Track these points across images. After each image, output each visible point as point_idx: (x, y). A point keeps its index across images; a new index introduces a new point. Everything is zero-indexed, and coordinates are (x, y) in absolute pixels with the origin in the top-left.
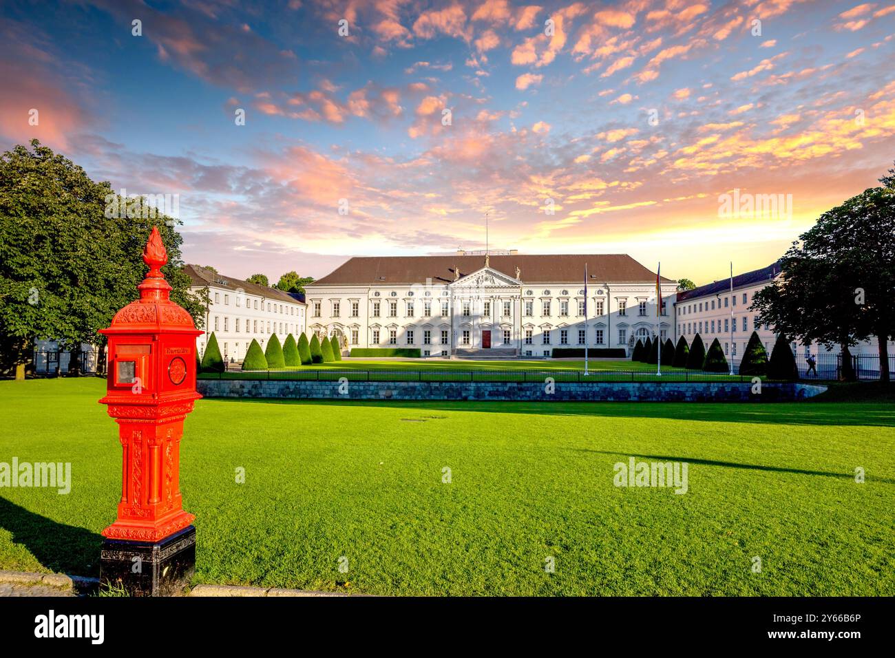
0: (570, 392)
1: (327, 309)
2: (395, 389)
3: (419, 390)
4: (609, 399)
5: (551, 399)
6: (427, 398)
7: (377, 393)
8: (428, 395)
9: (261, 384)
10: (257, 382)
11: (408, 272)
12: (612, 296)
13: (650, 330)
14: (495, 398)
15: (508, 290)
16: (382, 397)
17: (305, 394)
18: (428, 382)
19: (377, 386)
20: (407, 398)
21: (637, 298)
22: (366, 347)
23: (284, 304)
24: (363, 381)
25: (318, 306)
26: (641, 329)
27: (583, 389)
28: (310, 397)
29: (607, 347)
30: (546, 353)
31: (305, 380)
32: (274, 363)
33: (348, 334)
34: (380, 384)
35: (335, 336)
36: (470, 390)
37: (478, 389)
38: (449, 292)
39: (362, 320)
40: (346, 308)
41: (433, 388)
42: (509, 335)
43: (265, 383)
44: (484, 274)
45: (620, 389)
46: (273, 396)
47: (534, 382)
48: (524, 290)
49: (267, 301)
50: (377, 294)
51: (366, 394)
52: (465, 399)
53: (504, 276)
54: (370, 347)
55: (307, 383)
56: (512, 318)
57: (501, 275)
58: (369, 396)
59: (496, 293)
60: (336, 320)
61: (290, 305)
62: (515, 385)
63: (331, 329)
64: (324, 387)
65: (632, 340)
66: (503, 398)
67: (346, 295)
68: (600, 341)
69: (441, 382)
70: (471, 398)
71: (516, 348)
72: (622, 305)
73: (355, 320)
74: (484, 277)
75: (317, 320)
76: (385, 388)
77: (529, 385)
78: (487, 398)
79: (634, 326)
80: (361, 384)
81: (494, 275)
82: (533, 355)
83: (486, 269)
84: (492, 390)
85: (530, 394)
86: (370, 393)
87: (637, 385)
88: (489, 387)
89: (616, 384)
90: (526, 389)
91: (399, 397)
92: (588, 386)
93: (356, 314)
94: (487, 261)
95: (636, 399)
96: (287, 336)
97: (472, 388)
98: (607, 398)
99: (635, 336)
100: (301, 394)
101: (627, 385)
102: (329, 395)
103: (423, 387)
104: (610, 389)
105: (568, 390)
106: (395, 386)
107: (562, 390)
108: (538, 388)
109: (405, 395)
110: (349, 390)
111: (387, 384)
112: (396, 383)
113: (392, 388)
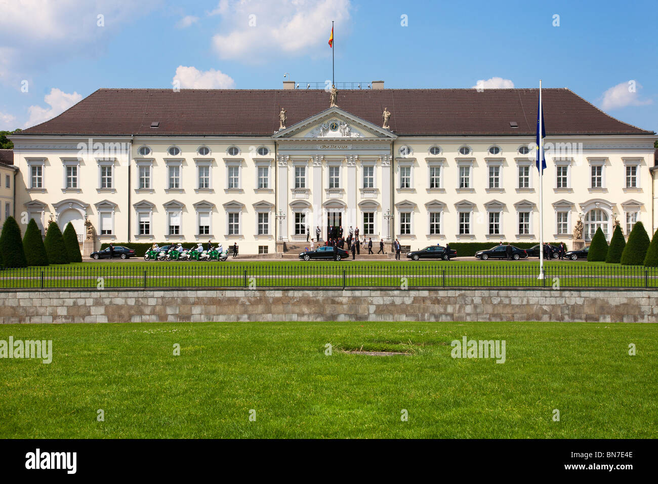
0: (528, 304)
2: (196, 304)
3: (243, 304)
7: (162, 313)
16: (171, 319)
19: (163, 298)
27: (553, 301)
34: (169, 294)
36: (341, 303)
37: (356, 301)
41: (271, 301)
51: (141, 313)
58: (146, 318)
62: (425, 293)
64: (55, 302)
69: (286, 289)
70: (342, 319)
76: (179, 300)
77: (451, 293)
78: (373, 318)
80: (131, 294)
84: (381, 303)
85: (454, 309)
86: (147, 310)
88: (377, 298)
89: (614, 294)
90: (445, 300)
91: (205, 320)
92: (561, 297)
98: (597, 320)
102: (65, 317)
103: (253, 299)
104: (603, 300)
105: (525, 303)
106: (198, 298)
107: (513, 303)
108: (469, 300)
109: (218, 315)
110: (106, 307)
111: (181, 294)
112: (198, 292)
113: (192, 300)
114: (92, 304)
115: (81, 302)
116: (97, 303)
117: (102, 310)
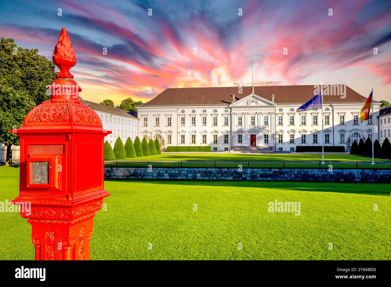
1: (151, 121)
2: (198, 173)
3: (214, 173)
4: (340, 180)
5: (302, 180)
6: (220, 179)
7: (187, 176)
8: (220, 177)
9: (112, 170)
10: (109, 169)
11: (203, 97)
12: (335, 112)
13: (361, 134)
14: (264, 179)
15: (267, 108)
16: (190, 178)
17: (140, 176)
18: (220, 168)
19: (187, 171)
20: (207, 178)
21: (352, 113)
22: (177, 146)
23: (125, 118)
24: (178, 168)
25: (146, 120)
26: (354, 134)
27: (323, 173)
28: (144, 178)
29: (332, 145)
30: (292, 149)
31: (141, 167)
32: (119, 156)
33: (165, 137)
34: (189, 169)
35: (157, 138)
36: (248, 173)
37: (253, 172)
38: (229, 110)
39: (173, 128)
40: (163, 121)
41: (223, 172)
42: (267, 138)
43: (115, 169)
44: (251, 98)
45: (348, 173)
46: (120, 177)
47: (289, 168)
48: (277, 109)
49: (114, 116)
50: (183, 111)
51: (180, 176)
52: (245, 179)
53: (264, 99)
54: (179, 145)
55: (142, 169)
56: (270, 126)
57: (262, 99)
58: (182, 178)
59: (259, 110)
60: (157, 128)
61: (128, 119)
62: (277, 170)
63: (154, 134)
64: (152, 171)
65: (349, 141)
66: (269, 179)
67: (163, 112)
68: (327, 141)
69: (229, 168)
70: (248, 178)
71: (272, 146)
72: (342, 118)
73: (169, 128)
74: (251, 100)
75: (146, 128)
76: (193, 172)
77: (286, 170)
78: (259, 178)
79: (350, 131)
80: (177, 169)
81: (258, 99)
82: (284, 150)
83: (252, 95)
84: (262, 173)
85: (287, 176)
86: (182, 175)
87: (360, 171)
88: (260, 172)
89: (345, 170)
90: (285, 172)
91: (201, 178)
92: (326, 171)
93: (170, 124)
94: (253, 89)
95: (359, 180)
96: (127, 139)
97: (249, 172)
99: (351, 138)
100: (138, 176)
101: (352, 170)
102: (156, 177)
103: (217, 171)
104: (341, 173)
105: (313, 174)
106: (199, 171)
107: (308, 174)
108: (293, 172)
109: (205, 177)
110: (169, 173)
111: (193, 169)
112: (199, 169)
113: (197, 172)
114: (164, 172)
115: (161, 172)
116: (166, 172)
117: (167, 174)
